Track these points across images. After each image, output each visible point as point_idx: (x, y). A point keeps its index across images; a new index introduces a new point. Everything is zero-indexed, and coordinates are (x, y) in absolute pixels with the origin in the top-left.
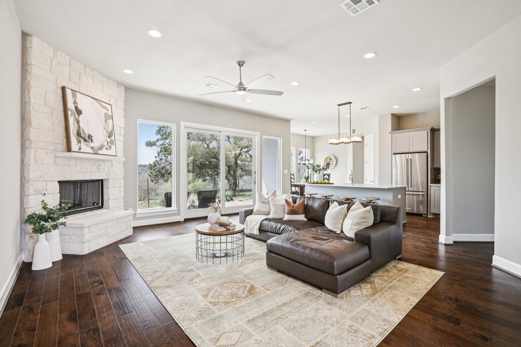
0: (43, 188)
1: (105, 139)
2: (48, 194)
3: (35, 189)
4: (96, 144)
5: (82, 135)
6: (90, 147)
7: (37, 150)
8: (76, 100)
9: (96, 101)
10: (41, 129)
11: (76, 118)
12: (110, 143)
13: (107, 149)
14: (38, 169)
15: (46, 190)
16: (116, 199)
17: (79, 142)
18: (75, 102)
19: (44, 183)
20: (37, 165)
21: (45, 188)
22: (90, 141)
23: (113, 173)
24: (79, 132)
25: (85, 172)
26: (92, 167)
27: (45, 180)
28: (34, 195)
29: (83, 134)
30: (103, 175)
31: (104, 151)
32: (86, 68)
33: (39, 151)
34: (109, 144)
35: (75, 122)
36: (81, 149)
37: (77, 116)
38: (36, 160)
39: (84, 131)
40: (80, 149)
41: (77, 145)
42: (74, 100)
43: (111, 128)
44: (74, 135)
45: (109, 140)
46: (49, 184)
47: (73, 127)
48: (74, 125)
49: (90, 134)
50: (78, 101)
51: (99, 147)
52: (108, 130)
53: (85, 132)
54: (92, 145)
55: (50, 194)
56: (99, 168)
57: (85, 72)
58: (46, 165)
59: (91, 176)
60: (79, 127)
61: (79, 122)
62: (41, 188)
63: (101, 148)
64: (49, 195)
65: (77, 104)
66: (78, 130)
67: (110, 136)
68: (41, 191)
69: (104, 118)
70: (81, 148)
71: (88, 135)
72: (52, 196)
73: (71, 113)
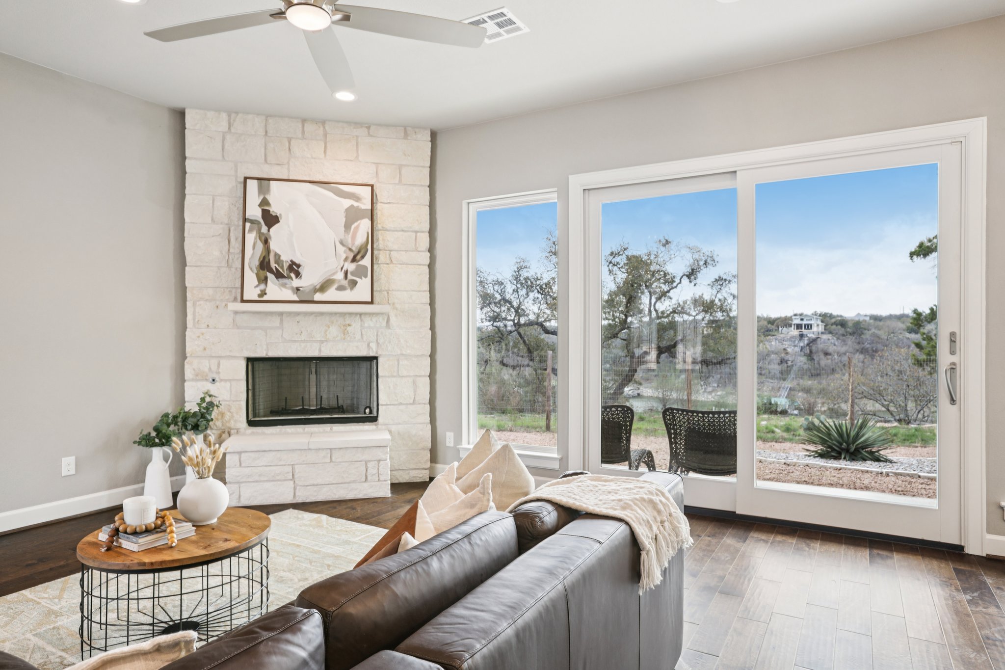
0: (210, 369)
1: (340, 267)
2: (221, 380)
3: (194, 370)
4: (308, 279)
5: (273, 265)
6: (292, 288)
7: (198, 303)
8: (268, 197)
9: (320, 187)
10: (204, 266)
11: (263, 234)
12: (353, 274)
13: (341, 288)
14: (199, 337)
15: (218, 373)
16: (401, 404)
17: (264, 280)
18: (264, 203)
19: (214, 362)
20: (198, 328)
21: (214, 368)
22: (293, 275)
23: (390, 342)
24: (267, 260)
25: (304, 341)
26: (326, 331)
27: (214, 355)
28: (193, 380)
29: (276, 262)
30: (357, 347)
31: (331, 294)
32: (305, 125)
33: (200, 305)
34: (350, 277)
35: (258, 241)
36: (266, 294)
37: (264, 229)
38: (196, 320)
39: (279, 256)
40: (263, 293)
41: (257, 286)
42: (262, 197)
43: (365, 239)
44: (251, 269)
45: (351, 267)
46: (223, 362)
47: (251, 252)
48: (254, 248)
49: (294, 260)
50: (270, 198)
51: (318, 287)
52: (353, 244)
53: (283, 258)
54: (296, 282)
55: (226, 381)
56: (345, 332)
57: (303, 132)
58: (215, 328)
59: (323, 349)
60: (267, 250)
61: (269, 240)
62: (206, 370)
63: (323, 288)
64: (223, 383)
65: (268, 204)
66: (264, 258)
67: (358, 257)
68: (207, 375)
69: (344, 219)
70: (267, 292)
71: (288, 264)
72: (228, 384)
73: (250, 227)
